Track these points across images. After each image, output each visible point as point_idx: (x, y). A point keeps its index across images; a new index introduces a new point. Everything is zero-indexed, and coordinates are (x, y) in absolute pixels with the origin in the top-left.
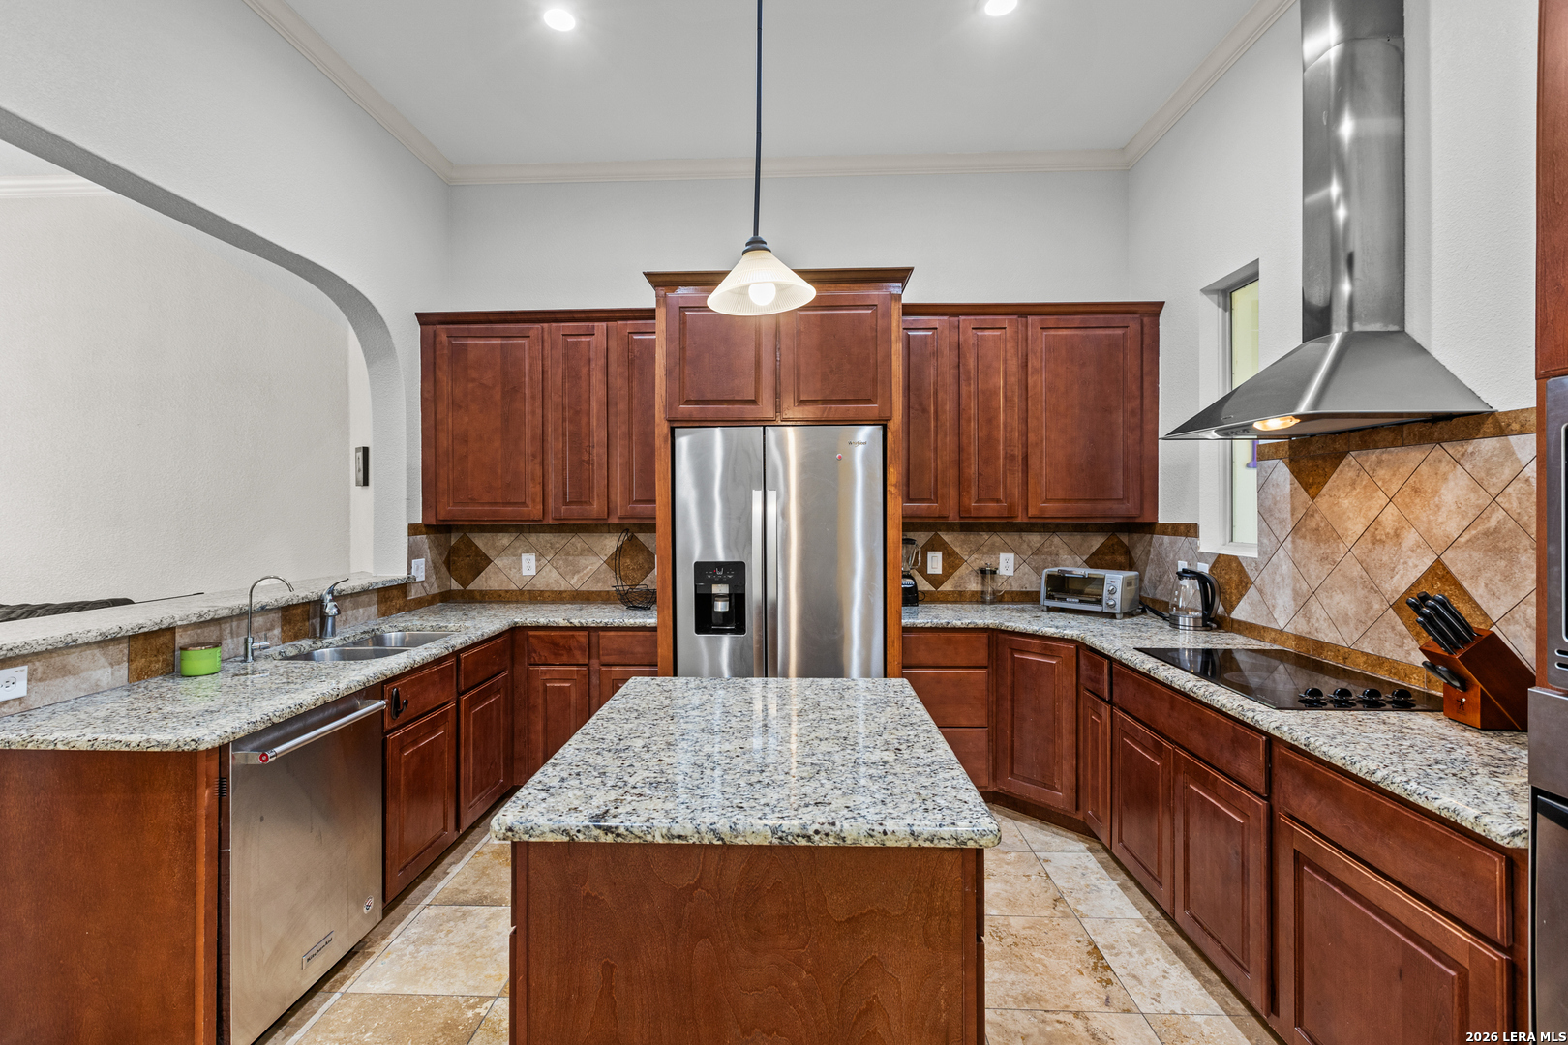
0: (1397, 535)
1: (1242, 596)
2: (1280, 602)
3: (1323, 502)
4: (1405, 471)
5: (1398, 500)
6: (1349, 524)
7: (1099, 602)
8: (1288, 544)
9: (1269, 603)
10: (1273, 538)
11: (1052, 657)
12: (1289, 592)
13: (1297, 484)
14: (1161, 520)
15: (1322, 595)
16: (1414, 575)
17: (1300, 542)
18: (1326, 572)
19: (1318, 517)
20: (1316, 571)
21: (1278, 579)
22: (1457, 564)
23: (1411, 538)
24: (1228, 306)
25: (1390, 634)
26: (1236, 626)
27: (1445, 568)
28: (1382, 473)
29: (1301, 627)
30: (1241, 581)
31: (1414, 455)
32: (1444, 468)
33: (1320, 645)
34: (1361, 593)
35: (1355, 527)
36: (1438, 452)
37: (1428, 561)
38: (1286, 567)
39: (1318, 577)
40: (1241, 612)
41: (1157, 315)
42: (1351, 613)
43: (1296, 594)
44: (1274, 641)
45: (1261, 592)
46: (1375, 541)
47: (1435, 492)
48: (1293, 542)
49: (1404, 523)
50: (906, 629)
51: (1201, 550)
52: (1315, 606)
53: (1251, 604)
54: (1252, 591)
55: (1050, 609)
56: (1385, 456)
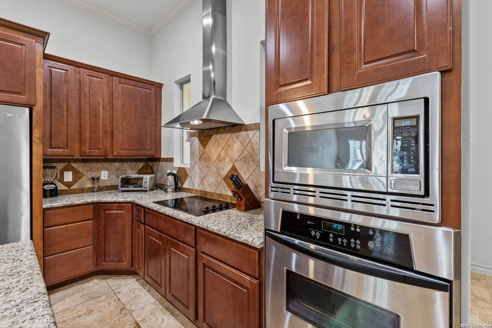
0: (224, 159)
1: (186, 180)
2: (196, 181)
3: (207, 149)
4: (226, 140)
5: (225, 149)
6: (213, 156)
7: (141, 186)
8: (198, 163)
9: (193, 181)
10: (194, 161)
11: (122, 210)
12: (198, 177)
13: (200, 144)
14: (162, 157)
15: (207, 177)
16: (228, 169)
17: (201, 162)
18: (208, 171)
19: (206, 154)
20: (205, 170)
21: (196, 174)
22: (238, 166)
23: (227, 159)
24: (182, 89)
25: (223, 187)
26: (184, 190)
27: (235, 167)
28: (221, 141)
29: (201, 188)
30: (185, 175)
31: (228, 136)
32: (235, 139)
33: (206, 193)
34: (216, 176)
35: (215, 157)
36: (233, 135)
37: (231, 166)
38: (197, 170)
39: (206, 172)
40: (186, 185)
41: (161, 88)
42: (214, 182)
43: (200, 178)
44: (194, 193)
45: (191, 178)
46: (220, 161)
47: (233, 146)
48: (199, 162)
49: (226, 155)
51: (174, 166)
52: (205, 181)
53: (188, 182)
54: (189, 178)
55: (122, 191)
56: (222, 136)
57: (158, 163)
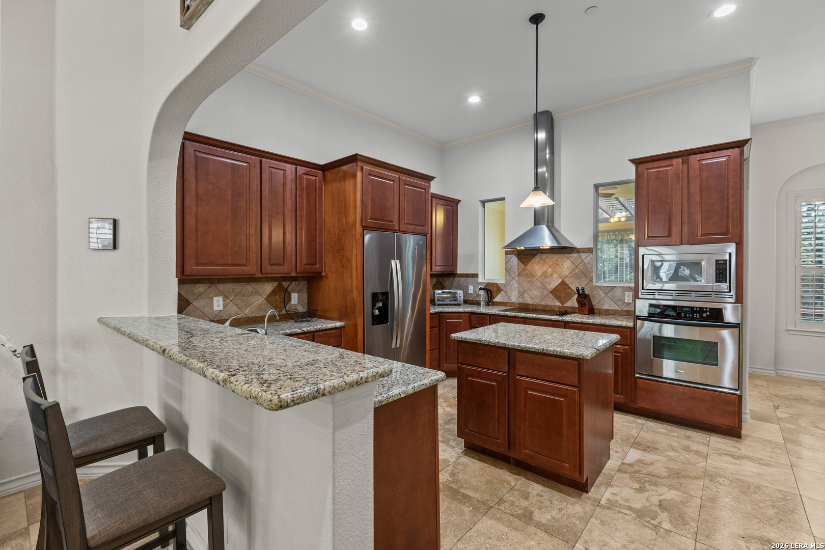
0: (552, 275)
1: (498, 294)
2: (513, 295)
3: (529, 267)
4: (554, 260)
5: (552, 267)
6: (537, 273)
7: (456, 300)
8: (517, 278)
9: (509, 295)
10: (511, 277)
11: (460, 319)
12: (516, 292)
13: (520, 262)
14: (459, 272)
15: (528, 292)
16: (556, 284)
17: (521, 278)
18: (530, 285)
19: (527, 271)
20: (526, 285)
21: (512, 288)
22: (567, 281)
23: (555, 276)
24: (484, 206)
25: (549, 299)
26: (495, 303)
27: (564, 282)
28: (547, 260)
29: (521, 301)
30: (498, 290)
31: (557, 256)
32: (565, 259)
33: (528, 305)
34: (541, 290)
35: (539, 273)
36: (563, 256)
37: (560, 281)
38: (515, 285)
39: (527, 287)
40: (498, 299)
41: (458, 204)
42: (537, 295)
43: (519, 292)
44: (511, 306)
45: (506, 292)
46: (545, 277)
47: (562, 265)
48: (518, 278)
49: (554, 272)
50: (431, 314)
51: (479, 281)
52: (526, 295)
53: (502, 296)
54: (502, 293)
55: (438, 305)
56: (548, 256)
57: (452, 278)
